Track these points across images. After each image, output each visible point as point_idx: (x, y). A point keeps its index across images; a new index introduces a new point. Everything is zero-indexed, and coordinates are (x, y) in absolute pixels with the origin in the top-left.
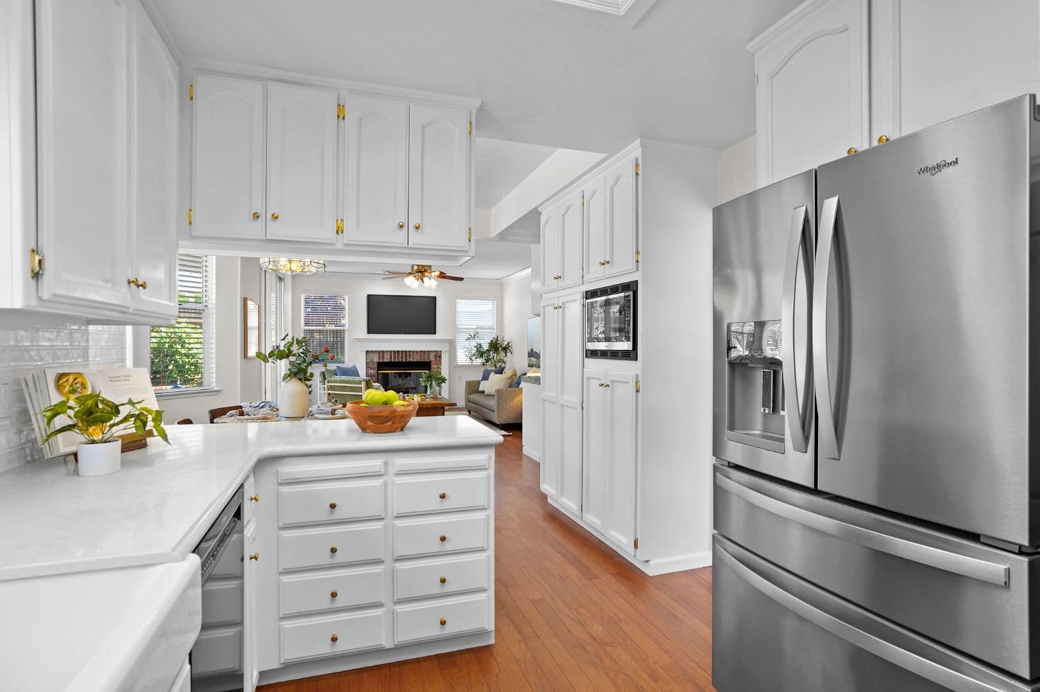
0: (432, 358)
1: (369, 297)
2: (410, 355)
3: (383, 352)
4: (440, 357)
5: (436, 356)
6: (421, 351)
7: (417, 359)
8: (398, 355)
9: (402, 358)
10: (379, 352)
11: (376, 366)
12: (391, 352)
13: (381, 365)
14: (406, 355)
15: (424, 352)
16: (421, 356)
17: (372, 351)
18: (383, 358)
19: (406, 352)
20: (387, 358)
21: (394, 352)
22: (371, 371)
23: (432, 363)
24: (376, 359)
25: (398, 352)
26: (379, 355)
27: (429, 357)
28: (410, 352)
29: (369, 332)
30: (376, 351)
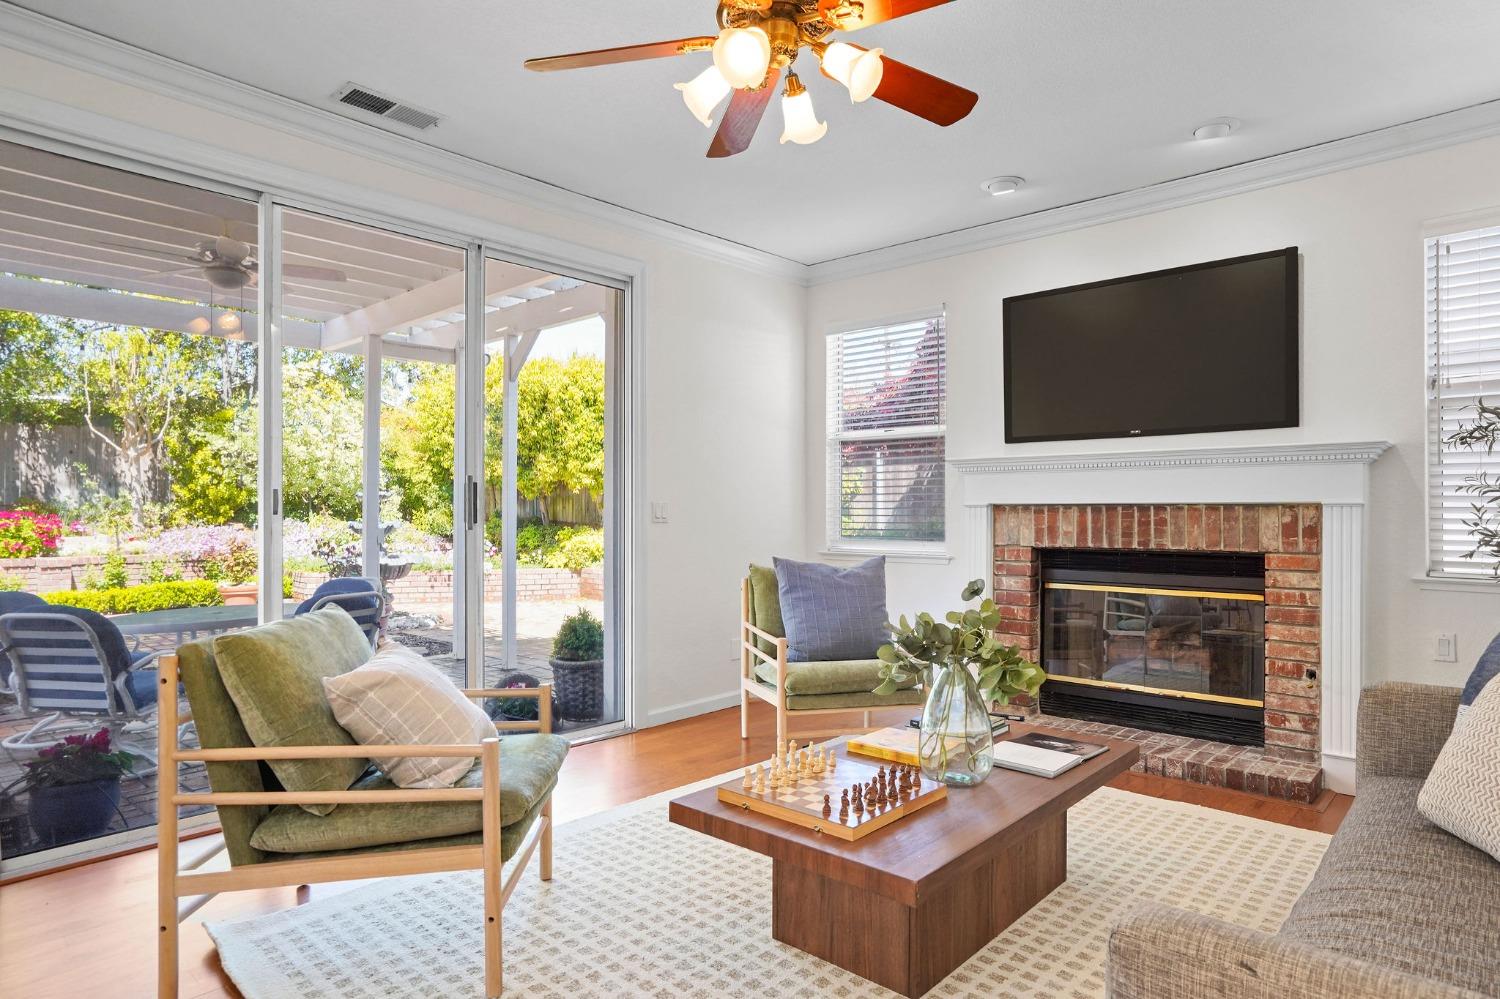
0: (1270, 539)
1: (1009, 303)
2: (1161, 523)
3: (1053, 508)
4: (1314, 532)
5: (1289, 530)
6: (1213, 507)
7: (1195, 539)
8: (1111, 524)
9: (1127, 534)
10: (1039, 509)
11: (1026, 563)
12: (1082, 508)
13: (1048, 561)
14: (1144, 525)
15: (1229, 507)
16: (1214, 529)
17: (1014, 508)
18: (1053, 531)
19: (1143, 508)
20: (1066, 533)
21: (1096, 508)
22: (1011, 583)
23: (1272, 562)
24: (1027, 538)
25: (1111, 508)
26: (1038, 522)
27: (1253, 531)
28: (1160, 508)
29: (1010, 438)
30: (1026, 507)
